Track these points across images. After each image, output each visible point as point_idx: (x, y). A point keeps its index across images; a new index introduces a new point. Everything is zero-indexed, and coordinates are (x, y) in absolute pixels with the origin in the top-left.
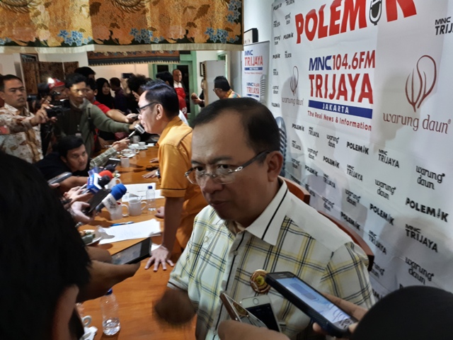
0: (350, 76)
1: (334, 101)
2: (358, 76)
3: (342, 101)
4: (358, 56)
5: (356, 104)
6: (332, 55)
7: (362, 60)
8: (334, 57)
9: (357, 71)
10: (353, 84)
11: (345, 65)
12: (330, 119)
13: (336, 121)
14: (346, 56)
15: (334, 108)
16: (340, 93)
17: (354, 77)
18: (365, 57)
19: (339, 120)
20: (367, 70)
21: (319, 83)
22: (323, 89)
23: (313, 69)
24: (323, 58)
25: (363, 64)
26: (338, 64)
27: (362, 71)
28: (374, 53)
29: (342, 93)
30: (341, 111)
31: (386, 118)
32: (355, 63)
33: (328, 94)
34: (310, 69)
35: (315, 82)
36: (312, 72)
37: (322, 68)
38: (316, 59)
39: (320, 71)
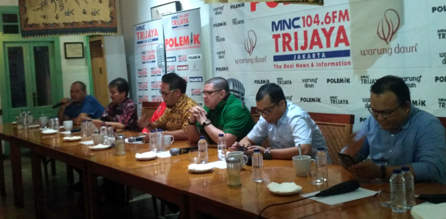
0: (324, 30)
1: (307, 51)
2: (332, 29)
3: (316, 49)
4: (330, 15)
5: (332, 48)
6: (301, 15)
7: (334, 17)
8: (303, 18)
9: (331, 25)
10: (328, 35)
11: (318, 22)
12: (304, 66)
13: (312, 65)
14: (317, 16)
15: (309, 56)
16: (313, 44)
17: (328, 30)
18: (337, 14)
19: (315, 64)
20: (342, 23)
21: (287, 39)
22: (292, 44)
23: (277, 29)
24: (290, 20)
25: (337, 20)
26: (309, 23)
27: (337, 25)
28: (346, 11)
29: (316, 44)
30: (317, 57)
31: (363, 53)
32: (328, 20)
33: (299, 46)
34: (273, 30)
35: (280, 40)
36: (276, 33)
37: (289, 28)
38: (280, 22)
39: (286, 31)
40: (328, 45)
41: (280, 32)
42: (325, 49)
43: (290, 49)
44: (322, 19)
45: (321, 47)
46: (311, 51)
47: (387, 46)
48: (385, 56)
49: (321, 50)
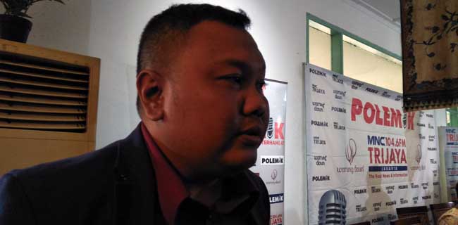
3: (393, 164)
5: (400, 164)
12: (387, 176)
13: (391, 176)
35: (373, 153)
36: (370, 146)
37: (379, 144)
38: (373, 137)
39: (377, 146)
41: (372, 146)
42: (397, 165)
46: (390, 165)
47: (418, 166)
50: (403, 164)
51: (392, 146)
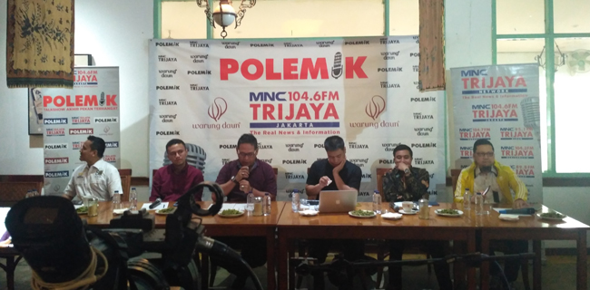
0: (313, 105)
1: (294, 120)
2: (321, 105)
3: (303, 119)
4: (320, 94)
5: (321, 120)
6: (287, 91)
7: (324, 96)
8: (290, 93)
9: (321, 101)
10: (317, 110)
11: (306, 98)
12: (289, 133)
13: (299, 133)
14: (306, 93)
15: (295, 125)
16: (300, 115)
17: (317, 105)
18: (328, 94)
19: (302, 132)
20: (332, 101)
21: (268, 109)
22: (275, 114)
23: (256, 99)
24: (273, 93)
25: (326, 98)
26: (296, 97)
27: (326, 102)
28: (336, 93)
29: (303, 115)
30: (304, 125)
31: (352, 125)
32: (317, 97)
33: (284, 116)
34: (251, 100)
35: (260, 109)
36: (254, 102)
37: (273, 100)
38: (260, 94)
39: (269, 102)
40: (317, 117)
41: (260, 102)
42: (313, 120)
43: (272, 118)
44: (311, 95)
45: (309, 117)
46: (297, 121)
47: (374, 122)
48: (371, 128)
49: (309, 121)
50: (331, 119)
51: (302, 101)
